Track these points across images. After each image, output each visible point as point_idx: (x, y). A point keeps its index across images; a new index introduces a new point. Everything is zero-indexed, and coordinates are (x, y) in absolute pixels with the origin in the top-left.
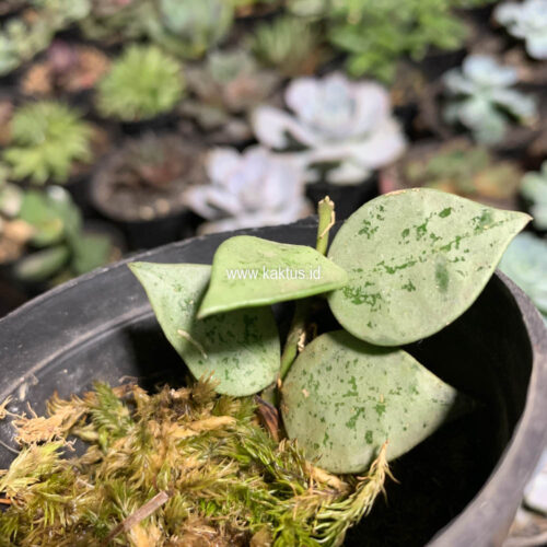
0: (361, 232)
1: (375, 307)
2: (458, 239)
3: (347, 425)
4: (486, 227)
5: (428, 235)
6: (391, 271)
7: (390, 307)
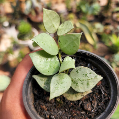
0: (76, 72)
5: (87, 76)
6: (80, 80)
7: (79, 86)
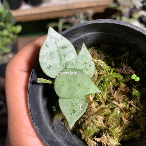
1: (68, 64)
2: (55, 43)
3: (87, 71)
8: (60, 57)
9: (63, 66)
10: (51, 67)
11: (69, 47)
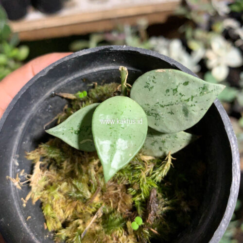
1: (157, 118)
2: (192, 97)
3: (151, 144)
4: (205, 93)
8: (168, 105)
9: (152, 110)
10: (150, 90)
11: (187, 120)
